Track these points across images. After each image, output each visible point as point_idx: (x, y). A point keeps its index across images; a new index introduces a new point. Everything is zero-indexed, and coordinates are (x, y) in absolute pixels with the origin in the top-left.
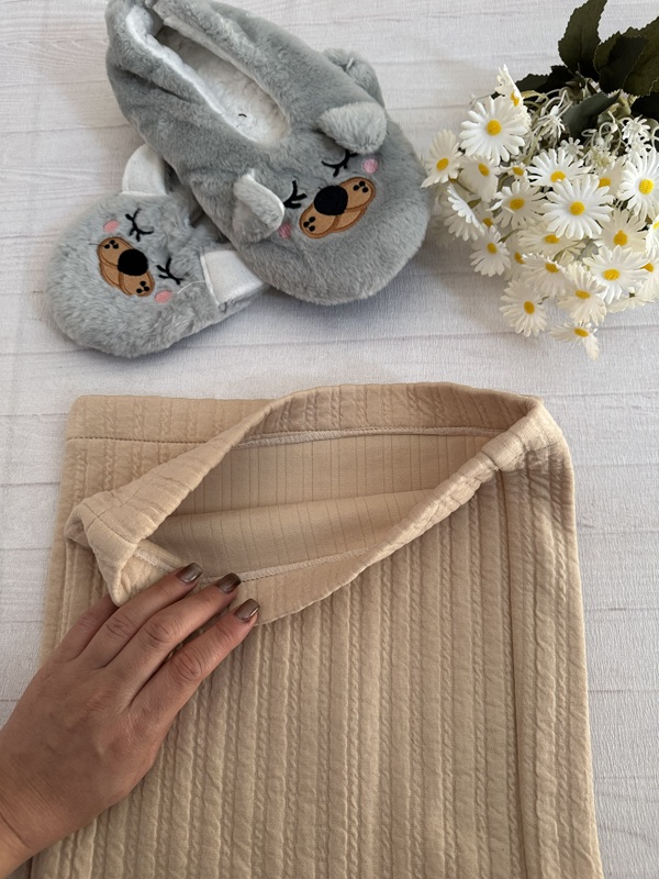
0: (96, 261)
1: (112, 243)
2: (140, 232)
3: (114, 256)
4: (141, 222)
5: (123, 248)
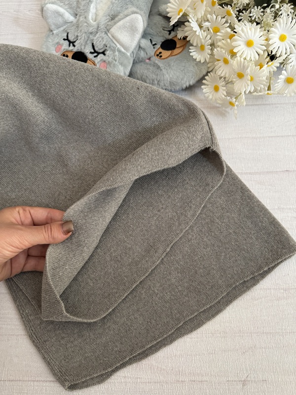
2: (73, 42)
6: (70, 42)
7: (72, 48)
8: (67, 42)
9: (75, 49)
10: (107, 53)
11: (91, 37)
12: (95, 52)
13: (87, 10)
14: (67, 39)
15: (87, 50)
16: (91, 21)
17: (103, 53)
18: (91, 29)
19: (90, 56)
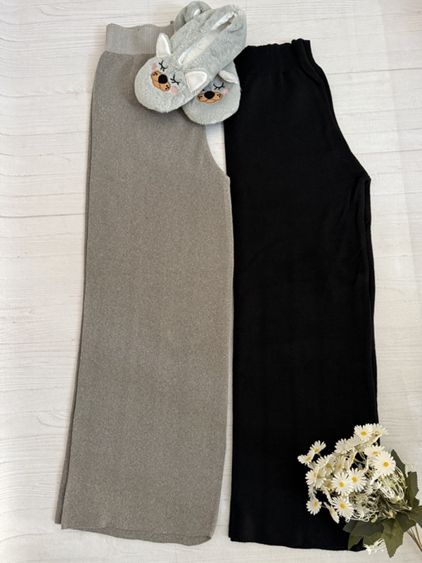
0: (151, 80)
1: (155, 73)
2: (164, 68)
3: (157, 78)
4: (164, 65)
5: (159, 75)
6: (162, 67)
7: (161, 71)
8: (160, 66)
9: (163, 73)
10: (180, 84)
11: (175, 71)
12: (174, 80)
13: (180, 55)
14: (161, 64)
15: (170, 77)
16: (179, 62)
17: (178, 83)
18: (177, 67)
19: (169, 81)
